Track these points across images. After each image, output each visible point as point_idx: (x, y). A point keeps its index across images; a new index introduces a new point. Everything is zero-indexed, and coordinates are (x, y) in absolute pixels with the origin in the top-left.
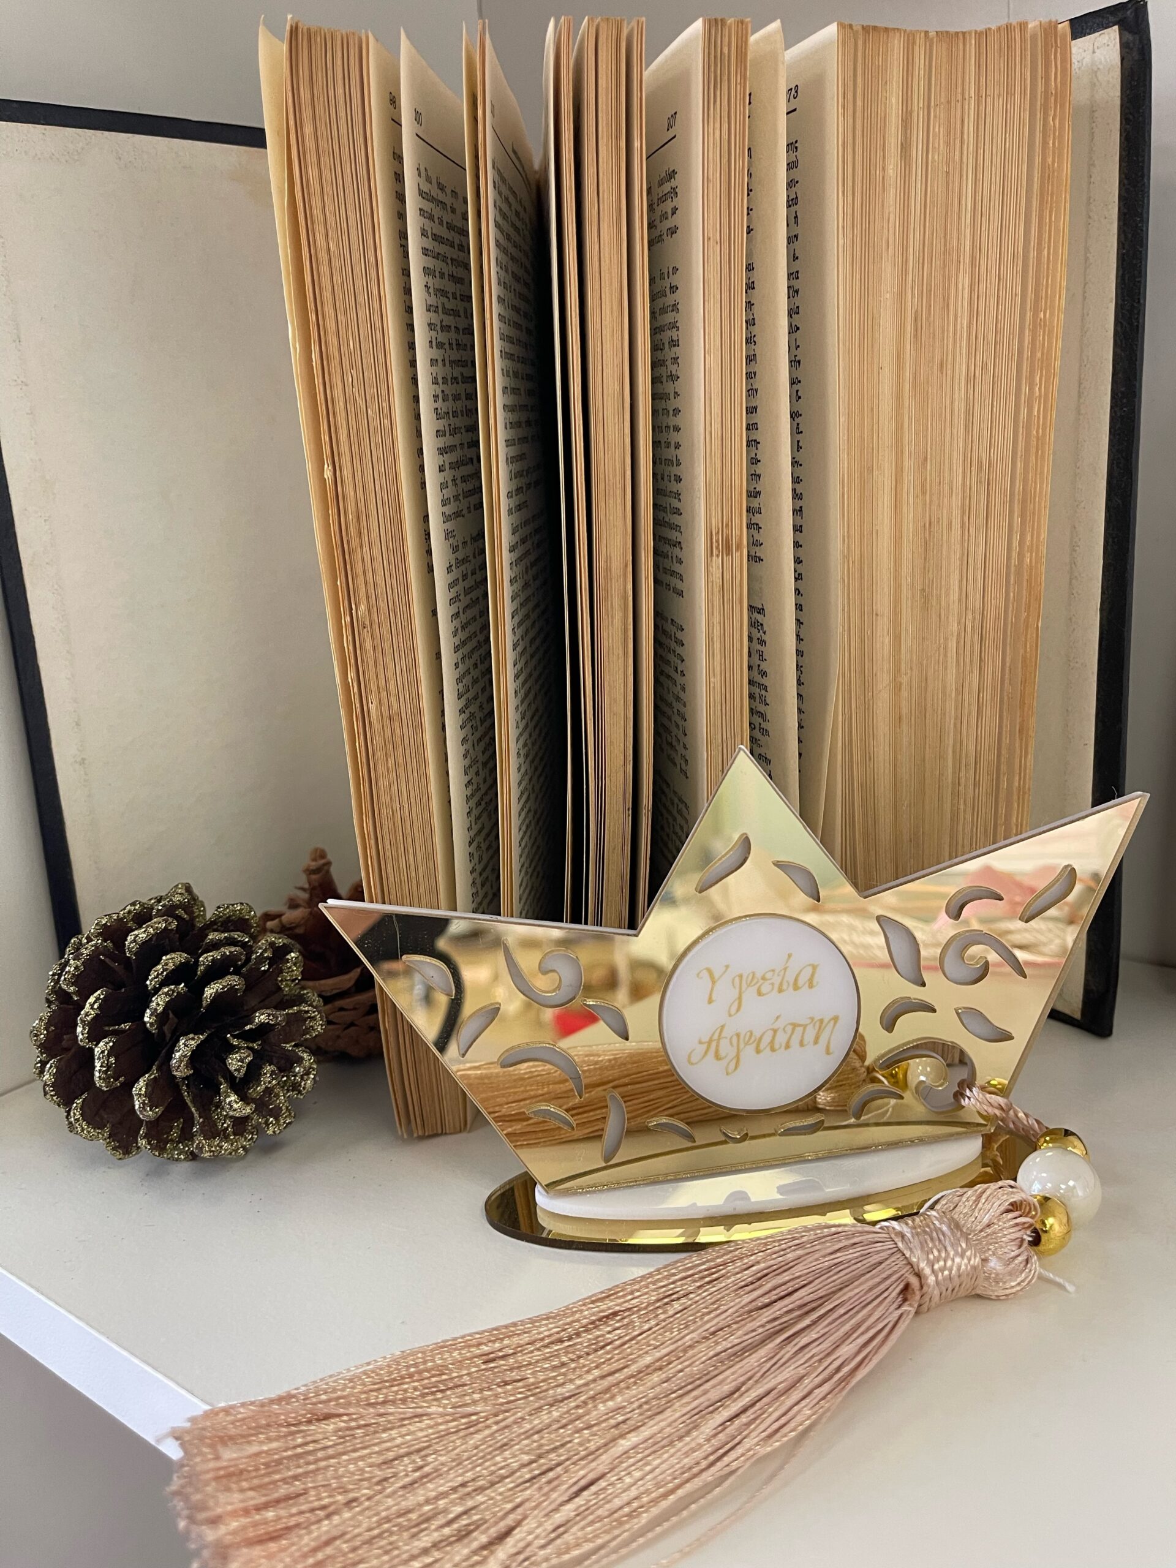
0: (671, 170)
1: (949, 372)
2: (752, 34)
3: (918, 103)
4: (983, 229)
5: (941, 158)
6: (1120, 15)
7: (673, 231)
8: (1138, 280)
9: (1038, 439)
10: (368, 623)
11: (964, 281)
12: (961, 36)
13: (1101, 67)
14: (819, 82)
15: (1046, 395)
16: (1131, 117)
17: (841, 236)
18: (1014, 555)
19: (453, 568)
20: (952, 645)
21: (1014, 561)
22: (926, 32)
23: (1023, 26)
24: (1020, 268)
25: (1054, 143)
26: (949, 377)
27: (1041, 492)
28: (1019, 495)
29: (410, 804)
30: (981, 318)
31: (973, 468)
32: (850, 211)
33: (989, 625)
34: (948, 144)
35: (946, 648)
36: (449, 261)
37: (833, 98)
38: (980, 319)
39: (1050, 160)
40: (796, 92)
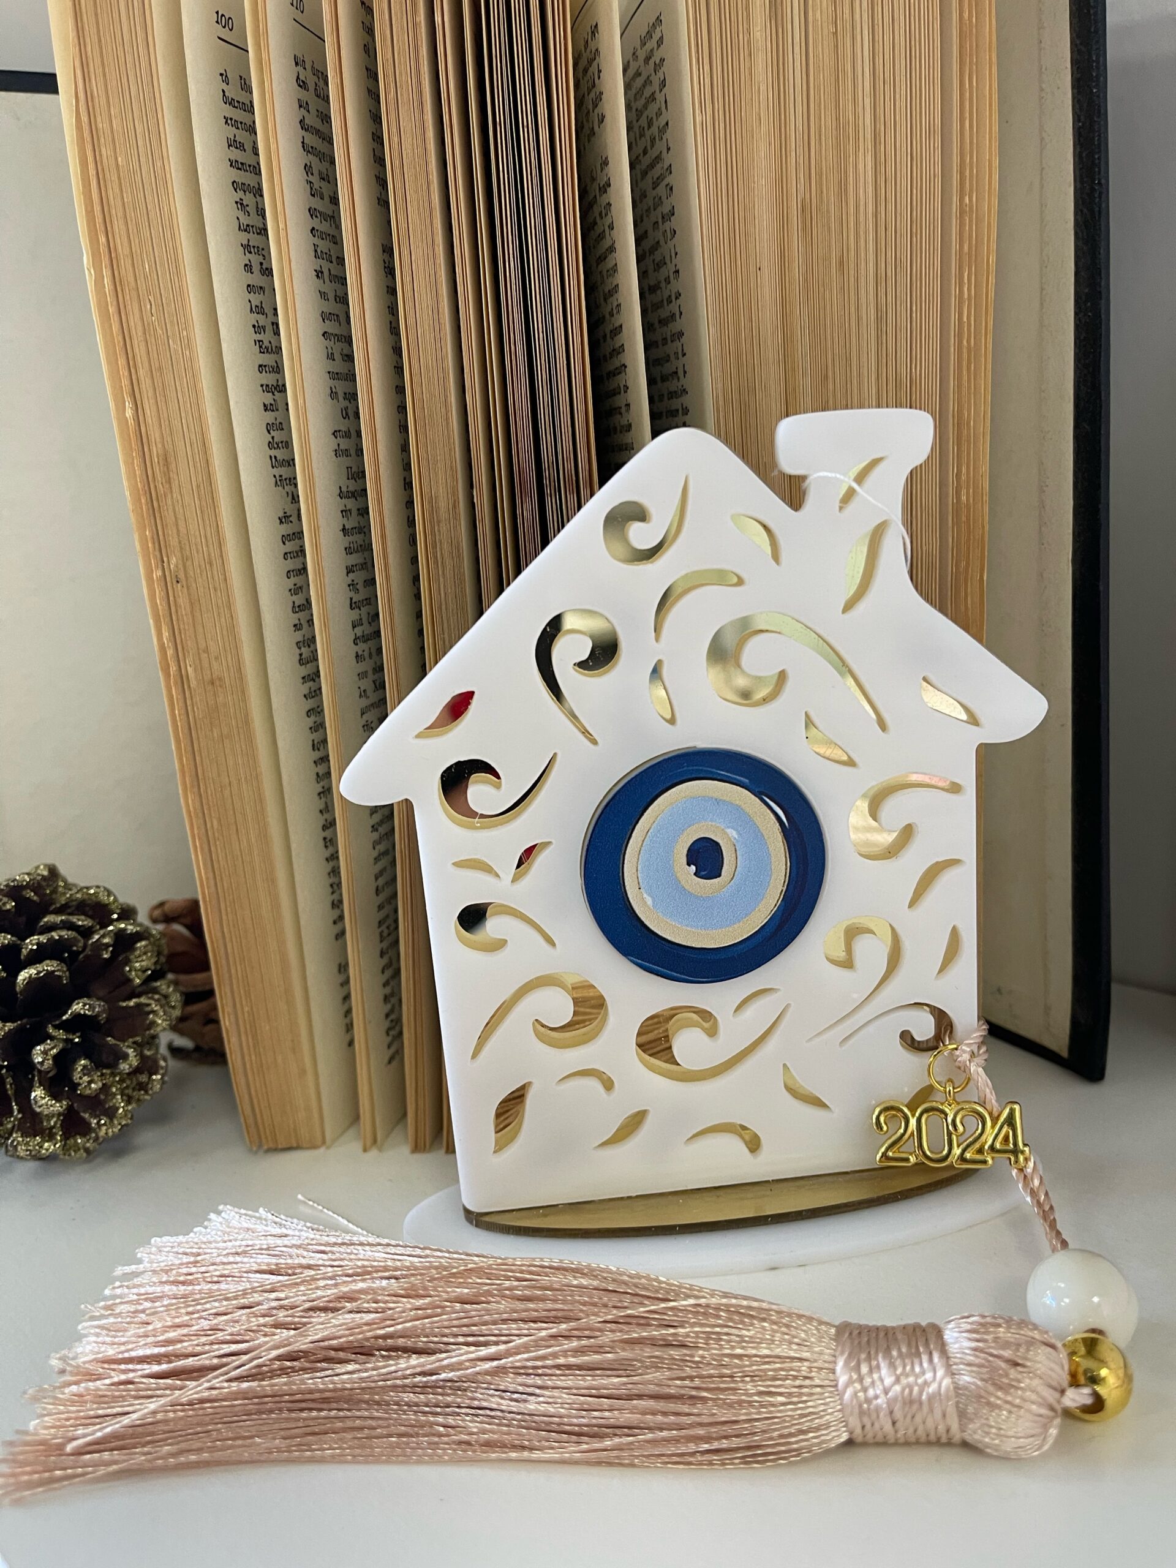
1: (852, 272)
8: (1096, 157)
10: (182, 576)
11: (866, 163)
21: (951, 500)
24: (938, 143)
26: (852, 279)
29: (239, 780)
30: (891, 207)
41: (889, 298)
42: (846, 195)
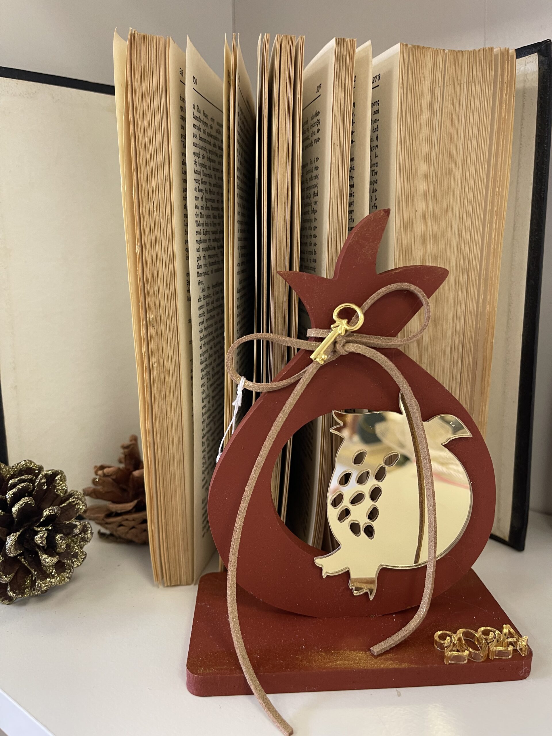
0: (317, 111)
1: (450, 215)
2: (357, 48)
3: (438, 84)
4: (469, 146)
5: (449, 111)
6: (539, 48)
7: (317, 140)
8: (544, 175)
9: (494, 249)
10: (155, 324)
11: (459, 171)
12: (460, 52)
13: (529, 72)
14: (390, 73)
15: (499, 228)
16: (543, 96)
17: (398, 146)
18: (480, 306)
19: (202, 299)
20: (448, 349)
21: (480, 309)
22: (444, 50)
23: (491, 49)
24: (486, 166)
25: (506, 107)
26: (450, 217)
27: (495, 276)
28: (483, 276)
29: (171, 416)
31: (461, 262)
32: (403, 134)
33: (467, 340)
34: (453, 105)
35: (445, 351)
36: (208, 151)
37: (397, 79)
38: (466, 189)
39: (503, 115)
40: (379, 77)
41: (463, 227)
42: (450, 183)
